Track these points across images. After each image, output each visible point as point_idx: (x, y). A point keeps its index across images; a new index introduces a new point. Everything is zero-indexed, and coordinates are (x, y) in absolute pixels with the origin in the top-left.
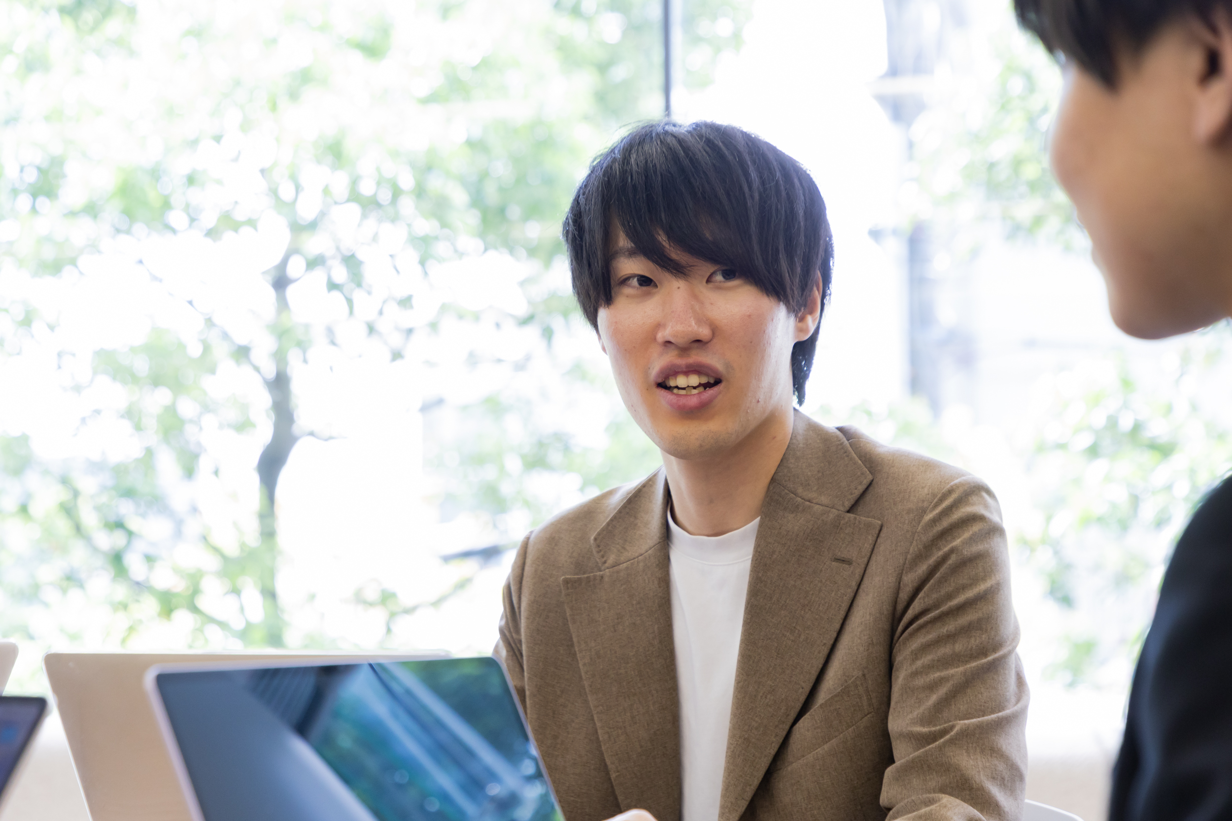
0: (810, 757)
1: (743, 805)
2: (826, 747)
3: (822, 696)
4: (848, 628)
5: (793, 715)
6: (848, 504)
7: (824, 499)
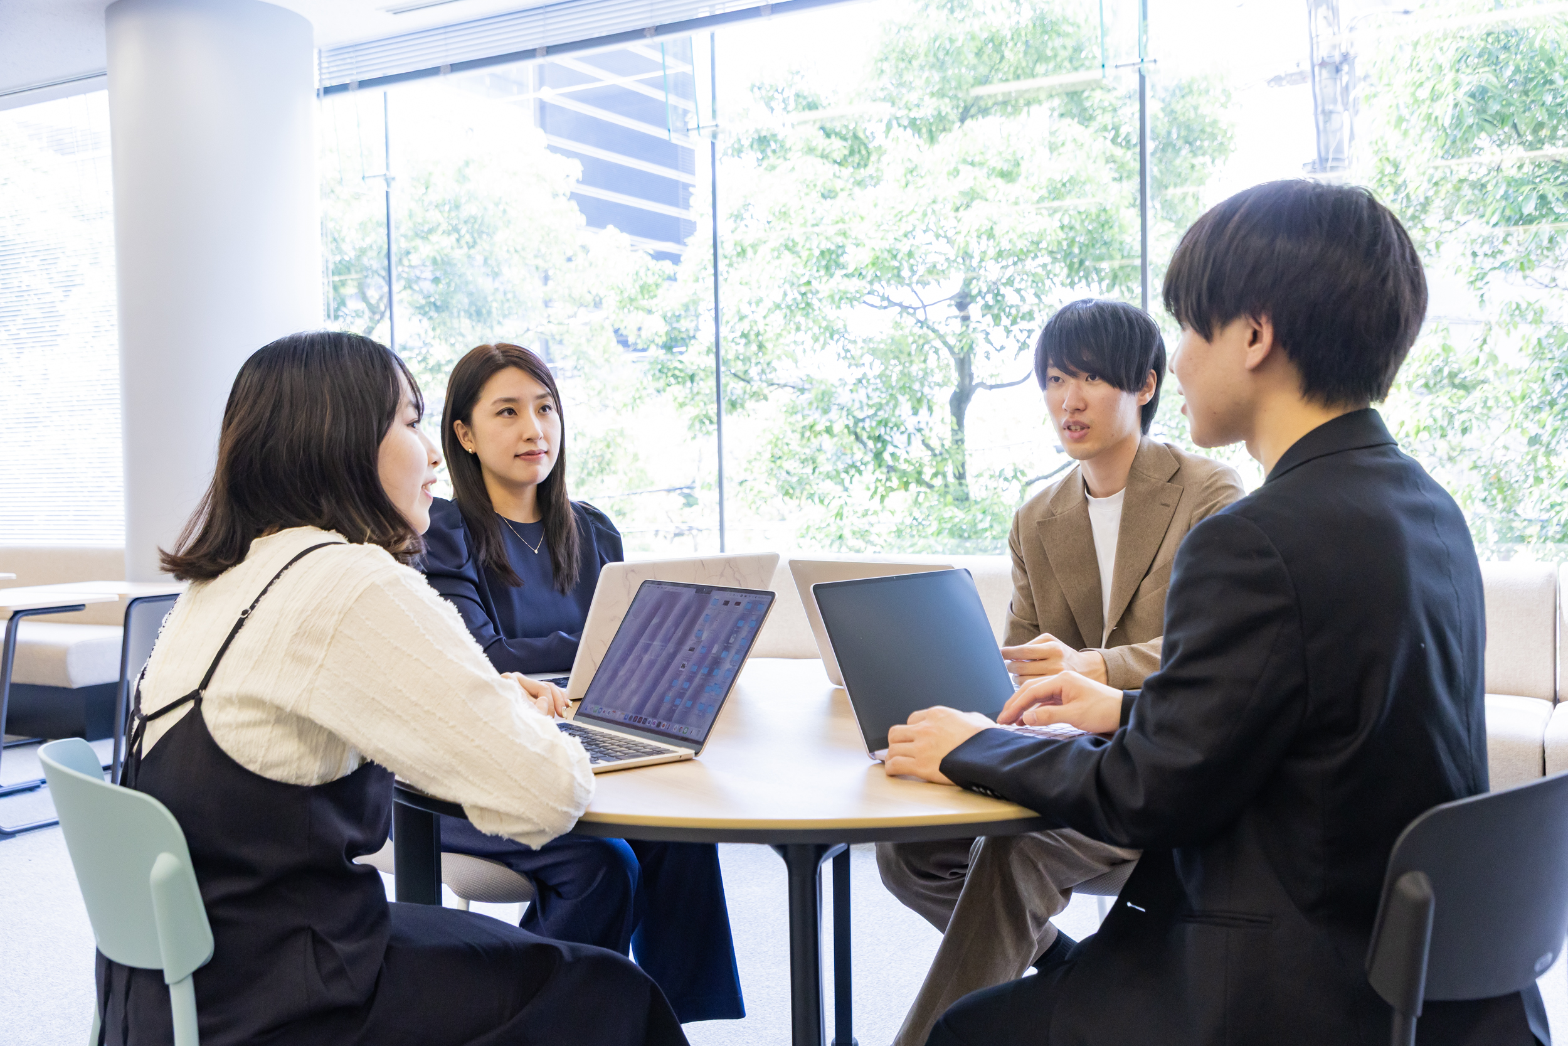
0: (1149, 596)
1: (1119, 617)
2: (1156, 592)
3: (1155, 568)
4: (1168, 536)
5: (1142, 576)
6: (1168, 479)
7: (1156, 476)
